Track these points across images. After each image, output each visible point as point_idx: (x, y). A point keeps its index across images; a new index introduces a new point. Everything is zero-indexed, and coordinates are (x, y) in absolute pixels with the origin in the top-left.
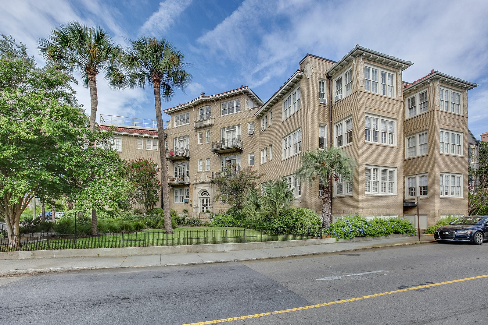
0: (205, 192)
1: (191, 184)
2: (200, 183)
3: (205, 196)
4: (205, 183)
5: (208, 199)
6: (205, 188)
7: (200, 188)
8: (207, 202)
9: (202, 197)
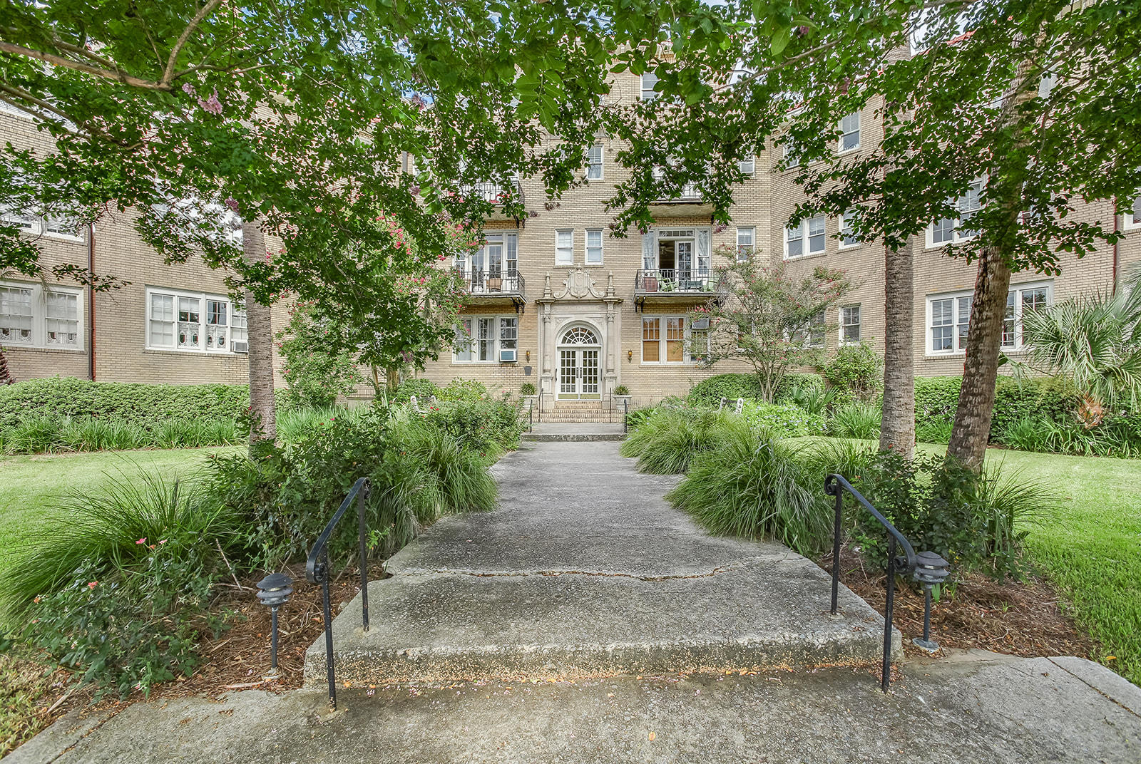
0: (581, 332)
1: (529, 304)
2: (569, 303)
3: (580, 344)
4: (589, 302)
5: (590, 352)
6: (584, 318)
7: (564, 317)
8: (585, 361)
9: (566, 345)
